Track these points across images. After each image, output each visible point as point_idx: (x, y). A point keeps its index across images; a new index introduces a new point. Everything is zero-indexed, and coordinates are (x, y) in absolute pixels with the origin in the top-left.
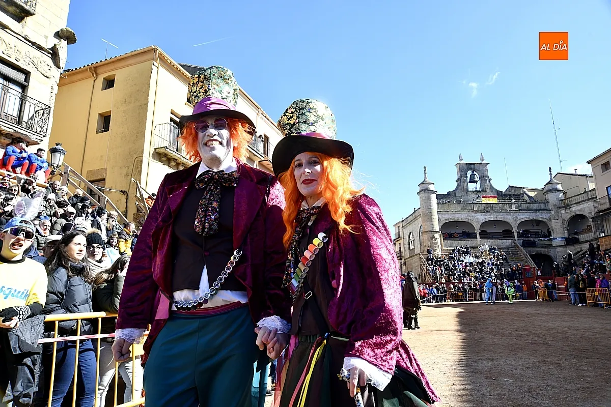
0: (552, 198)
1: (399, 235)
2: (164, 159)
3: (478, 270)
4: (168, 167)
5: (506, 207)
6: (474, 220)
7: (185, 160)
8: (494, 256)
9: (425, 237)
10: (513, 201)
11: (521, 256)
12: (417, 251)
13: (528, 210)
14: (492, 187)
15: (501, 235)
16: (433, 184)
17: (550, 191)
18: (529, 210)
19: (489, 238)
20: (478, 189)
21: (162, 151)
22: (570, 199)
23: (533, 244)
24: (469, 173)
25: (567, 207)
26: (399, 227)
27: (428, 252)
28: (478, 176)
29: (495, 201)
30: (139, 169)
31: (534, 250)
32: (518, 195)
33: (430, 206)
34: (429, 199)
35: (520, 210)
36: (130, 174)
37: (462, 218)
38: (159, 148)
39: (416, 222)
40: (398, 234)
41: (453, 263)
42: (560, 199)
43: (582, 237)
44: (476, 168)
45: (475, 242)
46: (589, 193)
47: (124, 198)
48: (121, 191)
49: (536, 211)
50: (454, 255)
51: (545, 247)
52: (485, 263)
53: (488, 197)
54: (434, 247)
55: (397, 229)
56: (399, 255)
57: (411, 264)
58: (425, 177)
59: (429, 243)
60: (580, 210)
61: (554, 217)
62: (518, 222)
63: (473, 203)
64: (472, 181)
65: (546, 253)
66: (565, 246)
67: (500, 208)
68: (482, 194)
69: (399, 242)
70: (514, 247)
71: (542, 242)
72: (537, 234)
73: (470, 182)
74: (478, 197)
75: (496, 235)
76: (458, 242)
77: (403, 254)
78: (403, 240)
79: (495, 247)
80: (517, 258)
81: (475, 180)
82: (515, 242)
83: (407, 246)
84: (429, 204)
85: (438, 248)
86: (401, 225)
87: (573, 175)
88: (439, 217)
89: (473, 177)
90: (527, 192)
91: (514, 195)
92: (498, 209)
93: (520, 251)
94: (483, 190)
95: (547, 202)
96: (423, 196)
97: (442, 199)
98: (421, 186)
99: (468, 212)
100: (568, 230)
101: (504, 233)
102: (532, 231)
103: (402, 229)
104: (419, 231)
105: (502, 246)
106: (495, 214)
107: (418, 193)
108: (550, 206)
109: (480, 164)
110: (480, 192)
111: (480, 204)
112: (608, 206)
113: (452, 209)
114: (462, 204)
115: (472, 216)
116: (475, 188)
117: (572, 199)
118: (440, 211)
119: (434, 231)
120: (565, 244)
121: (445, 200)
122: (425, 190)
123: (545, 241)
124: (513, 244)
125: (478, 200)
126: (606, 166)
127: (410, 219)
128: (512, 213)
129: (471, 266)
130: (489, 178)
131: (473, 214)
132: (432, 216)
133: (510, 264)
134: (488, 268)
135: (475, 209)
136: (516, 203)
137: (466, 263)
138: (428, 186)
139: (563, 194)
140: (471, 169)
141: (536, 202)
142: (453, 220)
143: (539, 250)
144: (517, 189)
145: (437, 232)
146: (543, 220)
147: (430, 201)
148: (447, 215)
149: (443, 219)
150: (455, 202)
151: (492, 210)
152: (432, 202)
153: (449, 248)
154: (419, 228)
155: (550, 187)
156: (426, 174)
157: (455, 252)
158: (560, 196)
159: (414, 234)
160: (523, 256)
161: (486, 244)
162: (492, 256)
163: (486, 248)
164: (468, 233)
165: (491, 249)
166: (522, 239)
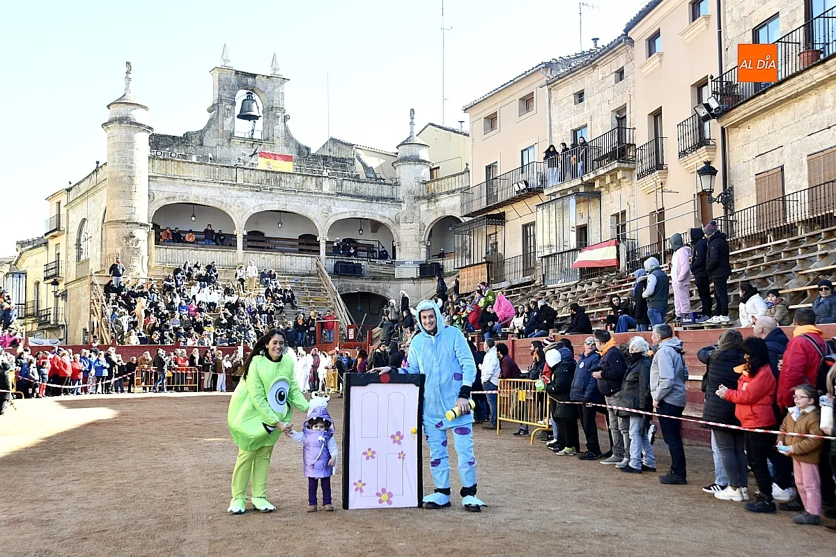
0: (410, 176)
1: (59, 223)
3: (225, 321)
5: (311, 184)
6: (235, 207)
8: (268, 290)
9: (112, 233)
10: (326, 173)
11: (326, 294)
12: (94, 266)
13: (356, 196)
14: (288, 137)
15: (292, 246)
16: (145, 108)
17: (405, 160)
19: (262, 249)
20: (257, 136)
22: (439, 182)
23: (355, 271)
24: (241, 95)
25: (431, 197)
26: (59, 203)
27: (114, 270)
29: (288, 167)
31: (356, 285)
32: (343, 160)
33: (132, 160)
34: (130, 142)
35: (338, 194)
37: (206, 199)
39: (97, 196)
40: (54, 220)
41: (170, 300)
42: (421, 181)
43: (449, 264)
44: (259, 85)
45: (230, 255)
49: (371, 199)
50: (176, 282)
51: (380, 279)
52: (243, 306)
53: (275, 156)
54: (131, 261)
55: (55, 206)
56: (52, 272)
57: (78, 297)
58: (127, 89)
59: (119, 250)
61: (406, 218)
62: (332, 221)
63: (236, 167)
64: (245, 116)
65: (381, 293)
66: (417, 279)
67: (296, 183)
68: (264, 148)
69: (56, 241)
70: (316, 275)
71: (375, 269)
72: (369, 251)
73: (239, 117)
74: (255, 153)
75: (282, 245)
76: (191, 254)
77: (62, 272)
78: (65, 235)
79: (273, 271)
80: (318, 299)
81: (253, 113)
82: (319, 263)
83: (74, 252)
84: (128, 156)
85: (140, 263)
86: (63, 199)
87: (455, 132)
88: (151, 190)
89: (249, 106)
90: (363, 156)
91: (334, 159)
92: (293, 186)
93: (325, 285)
94: (268, 140)
95: (397, 184)
96: (114, 135)
97: (168, 149)
98: (114, 109)
99: (222, 185)
100: (428, 248)
101: (303, 241)
102: (360, 242)
103: (65, 209)
104: (102, 218)
105: (289, 271)
106: (282, 196)
107: (105, 124)
108: (401, 193)
109: (268, 77)
110: (260, 142)
111: (253, 169)
112: (484, 205)
113: (187, 175)
114: (211, 165)
115: (231, 197)
116: (251, 133)
117: (443, 183)
118: (154, 175)
119: (134, 223)
120: (419, 275)
121: (175, 150)
122: (121, 120)
123: (381, 265)
124: (314, 268)
125: (253, 160)
126: (492, 120)
127: (84, 187)
128: (320, 200)
129: (211, 310)
130: (285, 114)
131: (234, 192)
132: (133, 184)
133: (299, 310)
134: (246, 318)
135: (240, 181)
136: (332, 178)
137: (200, 302)
138: (131, 110)
139: (429, 169)
140: (245, 87)
141: (378, 180)
142: (185, 200)
143: (367, 284)
144: (344, 146)
145: (141, 225)
146: (383, 221)
147: (132, 148)
148: (173, 187)
149: (161, 194)
150: (194, 159)
151: (278, 188)
152: (135, 151)
153: (168, 264)
154: (103, 212)
155: (405, 151)
156: (130, 79)
157: (179, 275)
158: (422, 174)
159: (92, 225)
160: (329, 295)
161: (253, 263)
162: (263, 290)
163: (253, 272)
164: (219, 235)
165: (263, 275)
166: (335, 258)
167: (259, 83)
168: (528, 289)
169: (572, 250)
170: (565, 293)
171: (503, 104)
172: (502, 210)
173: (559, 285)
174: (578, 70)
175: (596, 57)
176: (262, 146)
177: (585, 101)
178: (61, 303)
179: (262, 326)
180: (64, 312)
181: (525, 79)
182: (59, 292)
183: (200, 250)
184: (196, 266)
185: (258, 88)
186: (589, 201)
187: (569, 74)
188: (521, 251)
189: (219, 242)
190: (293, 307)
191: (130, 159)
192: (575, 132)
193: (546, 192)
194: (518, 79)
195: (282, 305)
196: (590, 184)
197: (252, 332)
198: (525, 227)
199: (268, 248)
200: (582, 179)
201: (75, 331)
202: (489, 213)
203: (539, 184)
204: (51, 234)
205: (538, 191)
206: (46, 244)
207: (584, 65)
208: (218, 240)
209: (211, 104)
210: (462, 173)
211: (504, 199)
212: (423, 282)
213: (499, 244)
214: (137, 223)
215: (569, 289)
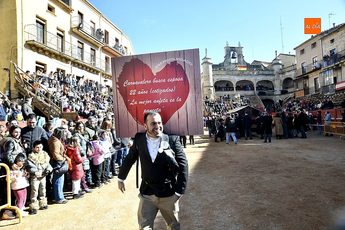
0: (276, 68)
2: (33, 48)
4: (37, 53)
5: (251, 73)
6: (233, 80)
7: (48, 48)
8: (243, 100)
9: (205, 89)
10: (255, 70)
14: (244, 61)
16: (211, 59)
17: (275, 64)
18: (263, 75)
19: (240, 90)
20: (237, 62)
21: (31, 43)
22: (285, 69)
23: (264, 94)
24: (232, 53)
25: (283, 73)
27: (207, 98)
28: (237, 55)
29: (245, 69)
30: (15, 55)
31: (264, 97)
32: (258, 66)
33: (209, 72)
34: (208, 67)
35: (258, 75)
36: (10, 58)
37: (226, 79)
38: (28, 41)
41: (220, 104)
42: (280, 69)
43: (289, 90)
44: (236, 50)
45: (233, 92)
46: (295, 66)
47: (7, 73)
48: (5, 69)
49: (267, 75)
51: (271, 95)
52: (237, 104)
53: (241, 67)
54: (210, 95)
58: (206, 55)
59: (207, 93)
60: (290, 75)
61: (276, 79)
62: (257, 81)
63: (233, 70)
64: (233, 58)
65: (271, 99)
66: (280, 95)
67: (247, 73)
68: (238, 65)
71: (269, 93)
72: (267, 88)
74: (236, 66)
76: (224, 92)
79: (244, 95)
80: (255, 102)
81: (235, 57)
82: (255, 92)
84: (208, 71)
87: (288, 55)
88: (213, 78)
89: (234, 55)
90: (263, 64)
91: (256, 66)
93: (257, 98)
94: (239, 63)
95: (273, 70)
96: (204, 66)
97: (216, 68)
98: (204, 60)
99: (229, 75)
100: (283, 86)
102: (264, 86)
105: (248, 95)
106: (244, 76)
107: (202, 64)
108: (275, 73)
109: (238, 47)
111: (237, 71)
112: (302, 74)
113: (221, 74)
114: (227, 71)
115: (232, 78)
116: (235, 62)
118: (214, 74)
119: (210, 86)
121: (218, 68)
122: (205, 62)
124: (254, 94)
125: (236, 68)
126: (302, 51)
128: (254, 76)
130: (243, 56)
132: (209, 77)
135: (234, 74)
138: (208, 60)
139: (282, 66)
140: (233, 51)
141: (268, 70)
142: (221, 80)
143: (267, 97)
144: (258, 62)
145: (212, 87)
146: (270, 80)
147: (209, 69)
148: (218, 77)
149: (216, 79)
150: (222, 70)
151: (243, 74)
153: (218, 95)
155: (275, 62)
157: (221, 98)
158: (280, 67)
160: (258, 100)
161: (239, 94)
163: (238, 96)
165: (241, 96)
166: (258, 91)
168: (318, 96)
169: (332, 84)
171: (306, 46)
172: (307, 75)
173: (328, 94)
174: (332, 33)
177: (334, 42)
181: (313, 39)
183: (226, 91)
184: (225, 95)
186: (337, 70)
187: (329, 35)
188: (314, 85)
193: (322, 69)
195: (247, 103)
196: (338, 65)
198: (315, 79)
202: (304, 76)
203: (320, 67)
205: (320, 69)
209: (225, 56)
210: (292, 66)
211: (308, 72)
212: (282, 95)
213: (307, 84)
215: (332, 95)
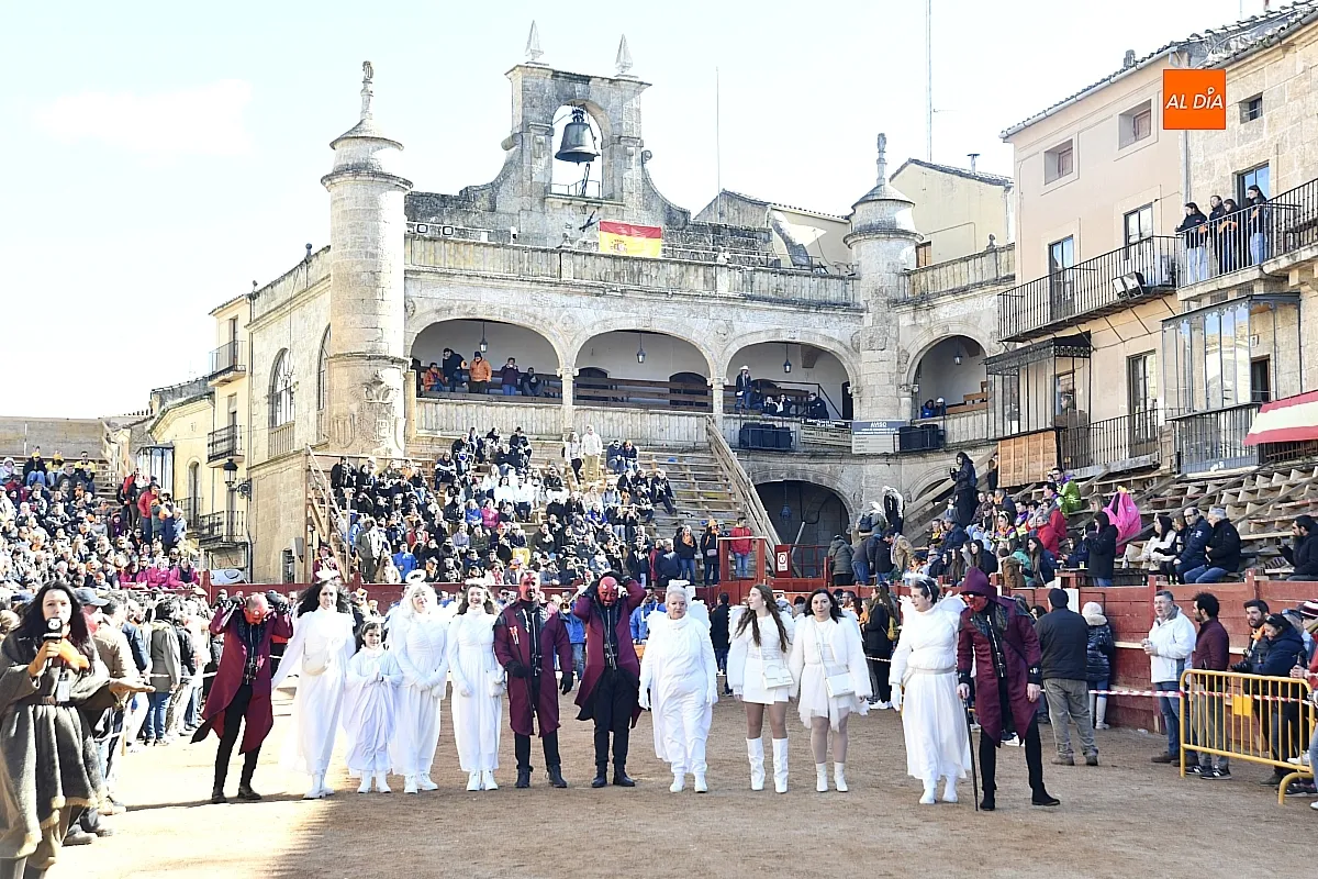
0: (877, 262)
1: (234, 357)
3: (550, 538)
5: (695, 281)
6: (559, 325)
8: (623, 480)
9: (340, 378)
10: (722, 258)
11: (728, 486)
12: (304, 435)
13: (780, 300)
14: (649, 192)
15: (660, 395)
16: (398, 145)
17: (870, 230)
18: (777, 302)
19: (605, 401)
22: (936, 272)
23: (778, 442)
24: (564, 115)
25: (921, 301)
26: (234, 320)
28: (597, 133)
29: (652, 248)
31: (780, 468)
32: (749, 233)
33: (375, 241)
34: (372, 210)
35: (745, 298)
37: (506, 313)
39: (309, 309)
40: (226, 353)
41: (449, 500)
42: (900, 269)
43: (958, 427)
44: (595, 96)
45: (551, 414)
46: (1004, 255)
49: (806, 306)
50: (458, 465)
51: (825, 456)
52: (580, 508)
53: (629, 229)
54: (377, 426)
55: (226, 328)
56: (223, 447)
57: (273, 492)
58: (365, 111)
59: (354, 408)
60: (966, 321)
61: (871, 340)
62: (734, 348)
63: (560, 251)
64: (570, 154)
65: (826, 482)
66: (895, 455)
67: (668, 278)
68: (606, 214)
69: (228, 389)
70: (707, 449)
71: (815, 436)
73: (560, 156)
74: (589, 224)
75: (643, 394)
76: (480, 412)
77: (242, 445)
78: (246, 379)
79: (629, 442)
80: (712, 496)
81: (584, 149)
82: (712, 427)
83: (263, 410)
84: (369, 235)
85: (392, 431)
86: (243, 313)
87: (961, 174)
88: (409, 297)
89: (577, 136)
90: (786, 225)
91: (734, 231)
92: (663, 284)
93: (725, 468)
94: (612, 198)
95: (853, 277)
96: (345, 196)
97: (433, 219)
98: (341, 147)
99: (534, 286)
100: (914, 396)
101: (678, 386)
102: (783, 386)
103: (247, 332)
104: (318, 347)
105: (657, 442)
106: (644, 303)
107: (328, 178)
108: (862, 294)
109: (611, 81)
110: (598, 202)
111: (590, 255)
112: (1046, 321)
113: (471, 266)
114: (515, 248)
115: (553, 307)
116: (580, 185)
117: (943, 274)
118: (414, 268)
119: (380, 358)
120: (898, 449)
121: (447, 222)
122: (356, 169)
123: (827, 430)
124: (703, 437)
125: (585, 236)
126: (1060, 157)
127: (283, 291)
128: (712, 309)
129: (522, 517)
130: (643, 149)
131: (556, 297)
132: (377, 287)
133: (680, 516)
134: (588, 532)
135: (567, 276)
136: (734, 268)
137: (501, 503)
138: (373, 151)
139: (914, 247)
140: (569, 100)
141: (814, 269)
142: (468, 313)
143: (800, 466)
144: (750, 206)
145: (393, 362)
146: (829, 347)
147: (377, 220)
148: (447, 290)
149: (426, 303)
150: (484, 238)
151: (636, 288)
152: (382, 225)
153: (439, 432)
154: (321, 337)
155: (872, 214)
156: (370, 94)
157: (462, 452)
158: (903, 257)
159: (298, 360)
160: (734, 488)
161: (594, 430)
162: (614, 480)
163: (593, 446)
164: (527, 377)
165: (611, 451)
166: (741, 418)
167: (596, 93)
168: (1146, 482)
169: (1241, 407)
170: (1234, 490)
171: (1084, 124)
172: (1084, 328)
173: (1212, 473)
174: (1251, 55)
175: (1292, 28)
176: (601, 211)
177: (1265, 117)
178: (240, 503)
179: (617, 547)
180: (246, 521)
181: (1134, 77)
182: (237, 483)
183: (497, 406)
184: (491, 435)
185: (592, 102)
186: (1274, 311)
187: (1232, 63)
188: (1126, 406)
189: (529, 391)
190: (671, 511)
191: (373, 240)
192: (1241, 177)
193: (1181, 294)
194: (1118, 76)
195: (649, 507)
196: (1281, 277)
197: (601, 558)
198: (1133, 361)
199: (615, 399)
200: (1261, 269)
201: (269, 552)
202: (1059, 335)
203: (1165, 278)
204: (221, 378)
205: (1166, 291)
206: (211, 394)
207: (1266, 45)
208: (526, 385)
209: (509, 135)
210: (982, 255)
211: (1092, 307)
212: (905, 461)
213: (1079, 392)
214: (385, 358)
215: (1240, 484)
